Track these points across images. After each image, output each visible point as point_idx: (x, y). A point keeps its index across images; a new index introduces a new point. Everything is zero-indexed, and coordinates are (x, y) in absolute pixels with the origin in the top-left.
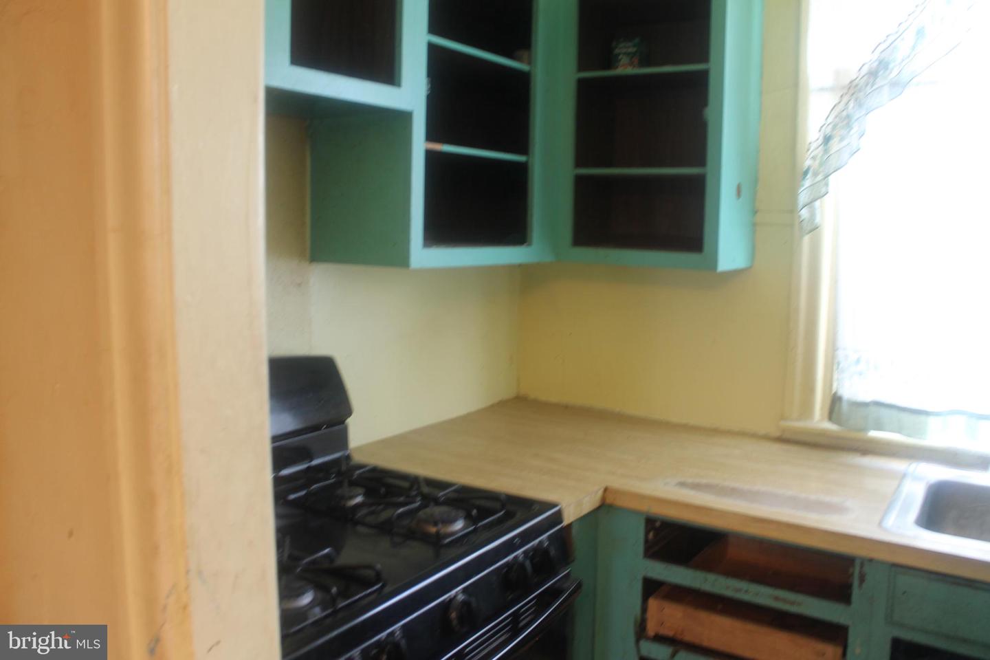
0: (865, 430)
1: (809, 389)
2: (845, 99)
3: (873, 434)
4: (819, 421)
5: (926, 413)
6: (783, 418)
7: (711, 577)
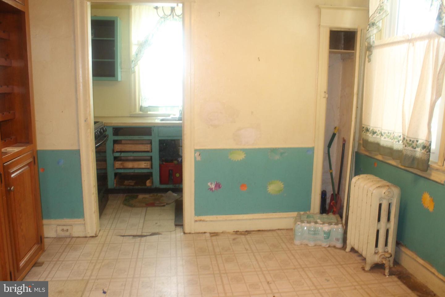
0: (147, 112)
1: (135, 105)
2: (140, 47)
3: (149, 113)
4: (138, 111)
5: (159, 107)
6: (131, 112)
7: (127, 137)
